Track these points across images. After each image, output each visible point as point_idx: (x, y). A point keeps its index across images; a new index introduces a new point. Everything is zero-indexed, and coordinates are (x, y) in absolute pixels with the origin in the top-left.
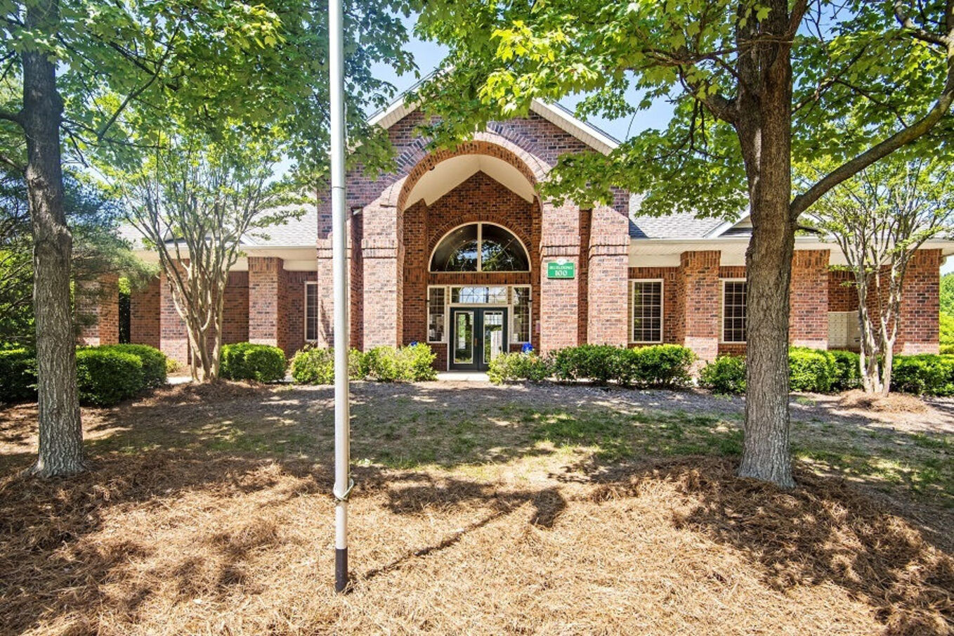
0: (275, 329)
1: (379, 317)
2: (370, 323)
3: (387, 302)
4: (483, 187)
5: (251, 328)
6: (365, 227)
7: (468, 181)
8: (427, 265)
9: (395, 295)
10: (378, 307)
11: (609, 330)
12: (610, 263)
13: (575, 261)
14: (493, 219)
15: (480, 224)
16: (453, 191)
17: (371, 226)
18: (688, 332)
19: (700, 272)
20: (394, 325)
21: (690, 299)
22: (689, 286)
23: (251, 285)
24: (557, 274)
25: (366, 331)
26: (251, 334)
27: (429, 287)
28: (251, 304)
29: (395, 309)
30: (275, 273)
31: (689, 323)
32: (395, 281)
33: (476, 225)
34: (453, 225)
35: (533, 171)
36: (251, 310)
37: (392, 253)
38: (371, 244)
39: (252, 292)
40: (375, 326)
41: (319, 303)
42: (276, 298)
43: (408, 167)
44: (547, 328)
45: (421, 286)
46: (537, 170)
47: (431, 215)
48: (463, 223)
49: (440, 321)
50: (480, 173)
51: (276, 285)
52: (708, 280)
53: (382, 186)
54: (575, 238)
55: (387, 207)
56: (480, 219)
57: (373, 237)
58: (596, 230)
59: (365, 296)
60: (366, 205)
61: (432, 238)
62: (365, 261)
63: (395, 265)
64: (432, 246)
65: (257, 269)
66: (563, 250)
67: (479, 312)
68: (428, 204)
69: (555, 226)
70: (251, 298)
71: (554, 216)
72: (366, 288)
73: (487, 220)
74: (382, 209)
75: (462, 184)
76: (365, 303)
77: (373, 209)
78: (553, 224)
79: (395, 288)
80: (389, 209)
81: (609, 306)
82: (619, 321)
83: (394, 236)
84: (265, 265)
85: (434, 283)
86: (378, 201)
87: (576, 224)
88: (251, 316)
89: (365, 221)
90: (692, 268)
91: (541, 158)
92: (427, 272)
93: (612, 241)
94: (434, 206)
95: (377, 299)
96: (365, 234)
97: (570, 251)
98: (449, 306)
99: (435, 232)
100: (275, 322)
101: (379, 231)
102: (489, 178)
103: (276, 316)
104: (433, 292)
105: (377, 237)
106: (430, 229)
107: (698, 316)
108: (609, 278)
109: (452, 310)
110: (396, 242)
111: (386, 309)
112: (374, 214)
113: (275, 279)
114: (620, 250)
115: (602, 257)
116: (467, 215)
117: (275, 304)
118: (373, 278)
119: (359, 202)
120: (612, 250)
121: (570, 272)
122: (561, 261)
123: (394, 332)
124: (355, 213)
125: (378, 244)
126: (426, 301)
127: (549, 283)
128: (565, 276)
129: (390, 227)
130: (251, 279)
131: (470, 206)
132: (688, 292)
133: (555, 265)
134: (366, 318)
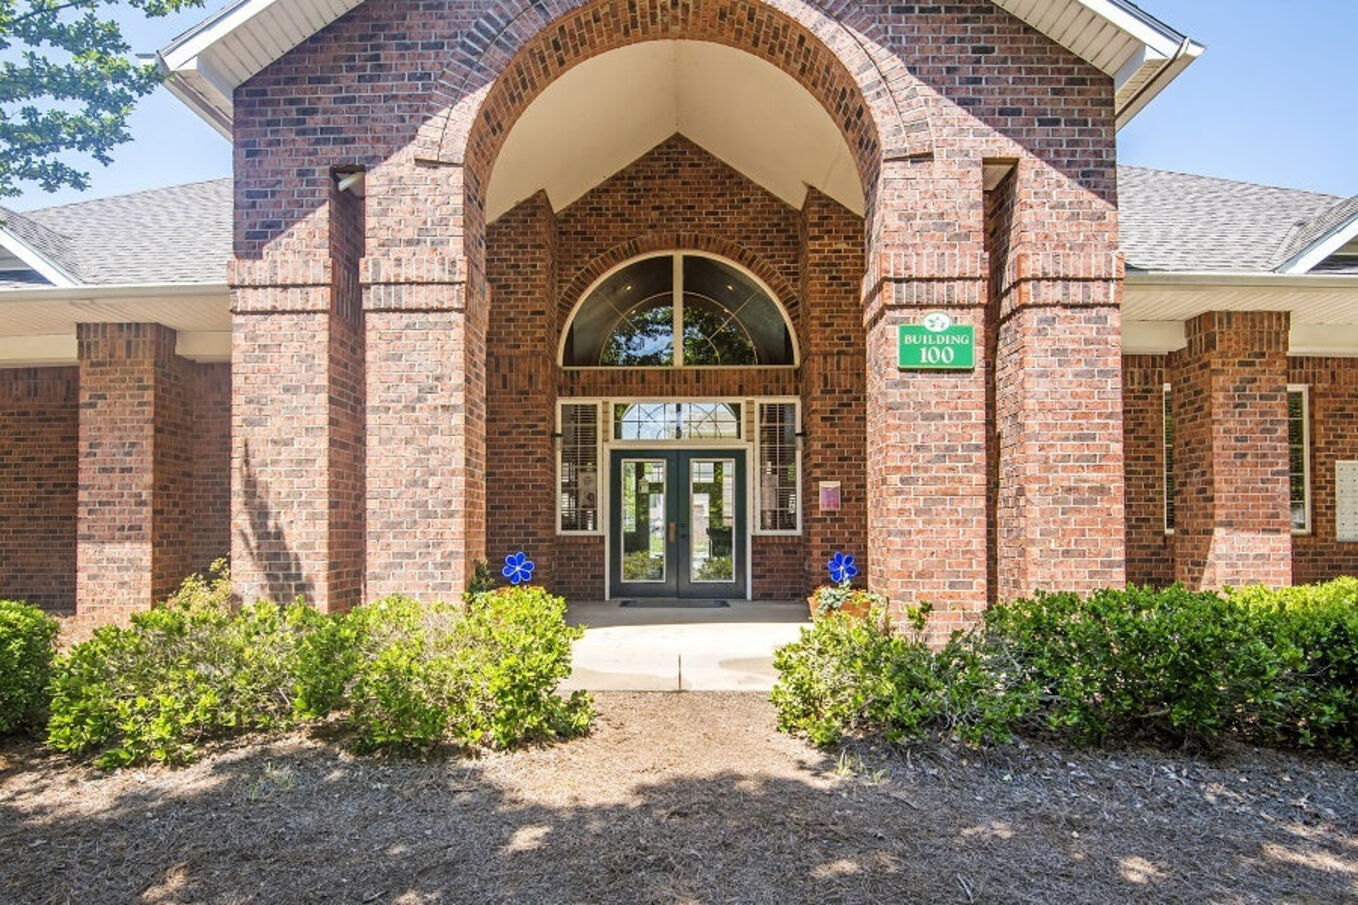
0: (147, 511)
1: (414, 483)
2: (384, 496)
3: (436, 440)
4: (686, 172)
5: (82, 512)
6: (371, 222)
7: (650, 156)
8: (554, 348)
9: (458, 419)
10: (411, 452)
11: (1073, 518)
12: (1072, 329)
13: (974, 320)
14: (709, 244)
15: (678, 256)
16: (615, 178)
17: (389, 221)
18: (1220, 514)
19: (1241, 364)
20: (458, 504)
21: (1225, 428)
22: (1219, 397)
23: (84, 397)
24: (926, 358)
25: (373, 525)
26: (82, 528)
27: (561, 402)
28: (83, 446)
29: (458, 459)
30: (148, 365)
31: (1222, 489)
32: (458, 378)
33: (670, 259)
34: (617, 258)
35: (853, 69)
36: (84, 463)
37: (450, 297)
38: (387, 271)
39: (85, 414)
40: (401, 508)
41: (237, 443)
42: (149, 430)
43: (498, 55)
44: (901, 512)
45: (542, 398)
46: (864, 69)
47: (562, 233)
48: (638, 252)
49: (588, 481)
50: (678, 137)
51: (149, 396)
52: (1263, 385)
53: (422, 109)
54: (972, 258)
55: (434, 165)
56: (679, 244)
57: (394, 252)
58: (1030, 236)
59: (371, 420)
60: (375, 160)
61: (566, 287)
62: (372, 319)
63: (458, 333)
64: (565, 307)
65: (101, 355)
66: (939, 291)
67: (678, 461)
68: (558, 206)
69: (917, 223)
70: (84, 432)
71: (912, 197)
72: (372, 400)
73: (696, 247)
74: (420, 170)
75: (635, 164)
76: (372, 441)
77: (396, 172)
78: (910, 218)
79: (458, 399)
80: (442, 171)
81: (1070, 448)
82: (1102, 490)
83: (455, 248)
84: (122, 342)
85: (572, 394)
86: (411, 150)
87: (975, 219)
88: (83, 478)
89: (371, 205)
90: (1223, 354)
91: (871, 35)
92: (554, 366)
93: (1075, 266)
94: (570, 213)
95: (405, 431)
96: (371, 244)
97: (961, 292)
98: (608, 447)
99: (573, 274)
100: (146, 495)
101: (410, 233)
102: (701, 152)
103: (148, 478)
104: (570, 413)
105: (405, 252)
106: (560, 265)
107: (1243, 473)
108: (1069, 370)
109: (617, 456)
110: (462, 266)
111: (434, 460)
112: (396, 187)
113: (149, 380)
114: (1097, 292)
115: (1049, 313)
116: (649, 235)
117: (148, 446)
118: (395, 369)
119: (355, 154)
120: (1076, 293)
121: (963, 351)
122: (938, 321)
123: (458, 524)
124: (343, 185)
125: (410, 272)
126: (554, 435)
127: (904, 384)
128: (947, 363)
129: (443, 222)
130: (85, 380)
131: (655, 214)
132: (1218, 413)
133: (920, 331)
134: (373, 485)
